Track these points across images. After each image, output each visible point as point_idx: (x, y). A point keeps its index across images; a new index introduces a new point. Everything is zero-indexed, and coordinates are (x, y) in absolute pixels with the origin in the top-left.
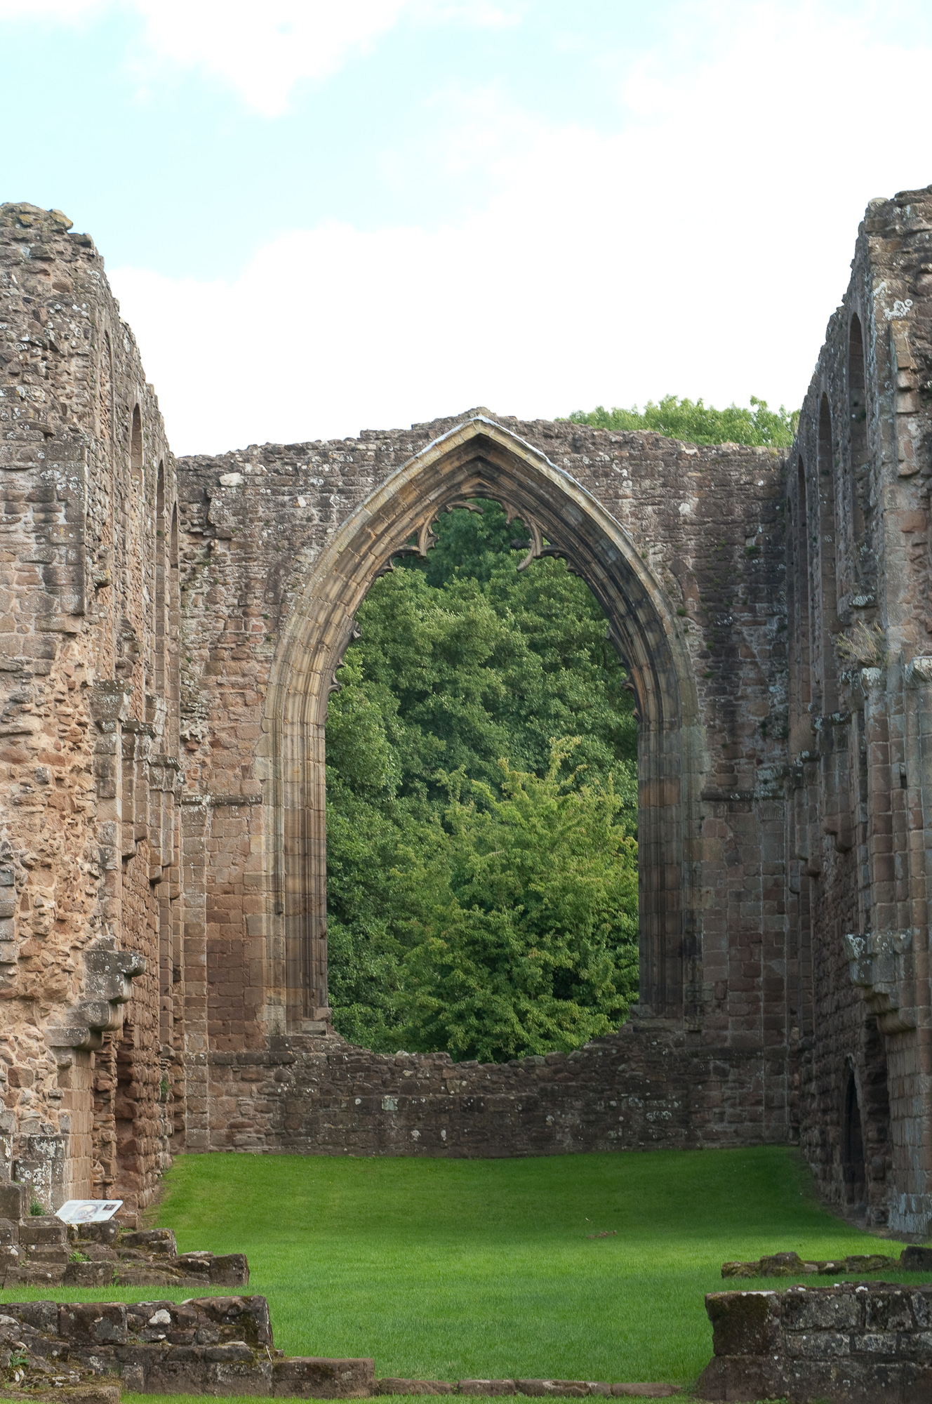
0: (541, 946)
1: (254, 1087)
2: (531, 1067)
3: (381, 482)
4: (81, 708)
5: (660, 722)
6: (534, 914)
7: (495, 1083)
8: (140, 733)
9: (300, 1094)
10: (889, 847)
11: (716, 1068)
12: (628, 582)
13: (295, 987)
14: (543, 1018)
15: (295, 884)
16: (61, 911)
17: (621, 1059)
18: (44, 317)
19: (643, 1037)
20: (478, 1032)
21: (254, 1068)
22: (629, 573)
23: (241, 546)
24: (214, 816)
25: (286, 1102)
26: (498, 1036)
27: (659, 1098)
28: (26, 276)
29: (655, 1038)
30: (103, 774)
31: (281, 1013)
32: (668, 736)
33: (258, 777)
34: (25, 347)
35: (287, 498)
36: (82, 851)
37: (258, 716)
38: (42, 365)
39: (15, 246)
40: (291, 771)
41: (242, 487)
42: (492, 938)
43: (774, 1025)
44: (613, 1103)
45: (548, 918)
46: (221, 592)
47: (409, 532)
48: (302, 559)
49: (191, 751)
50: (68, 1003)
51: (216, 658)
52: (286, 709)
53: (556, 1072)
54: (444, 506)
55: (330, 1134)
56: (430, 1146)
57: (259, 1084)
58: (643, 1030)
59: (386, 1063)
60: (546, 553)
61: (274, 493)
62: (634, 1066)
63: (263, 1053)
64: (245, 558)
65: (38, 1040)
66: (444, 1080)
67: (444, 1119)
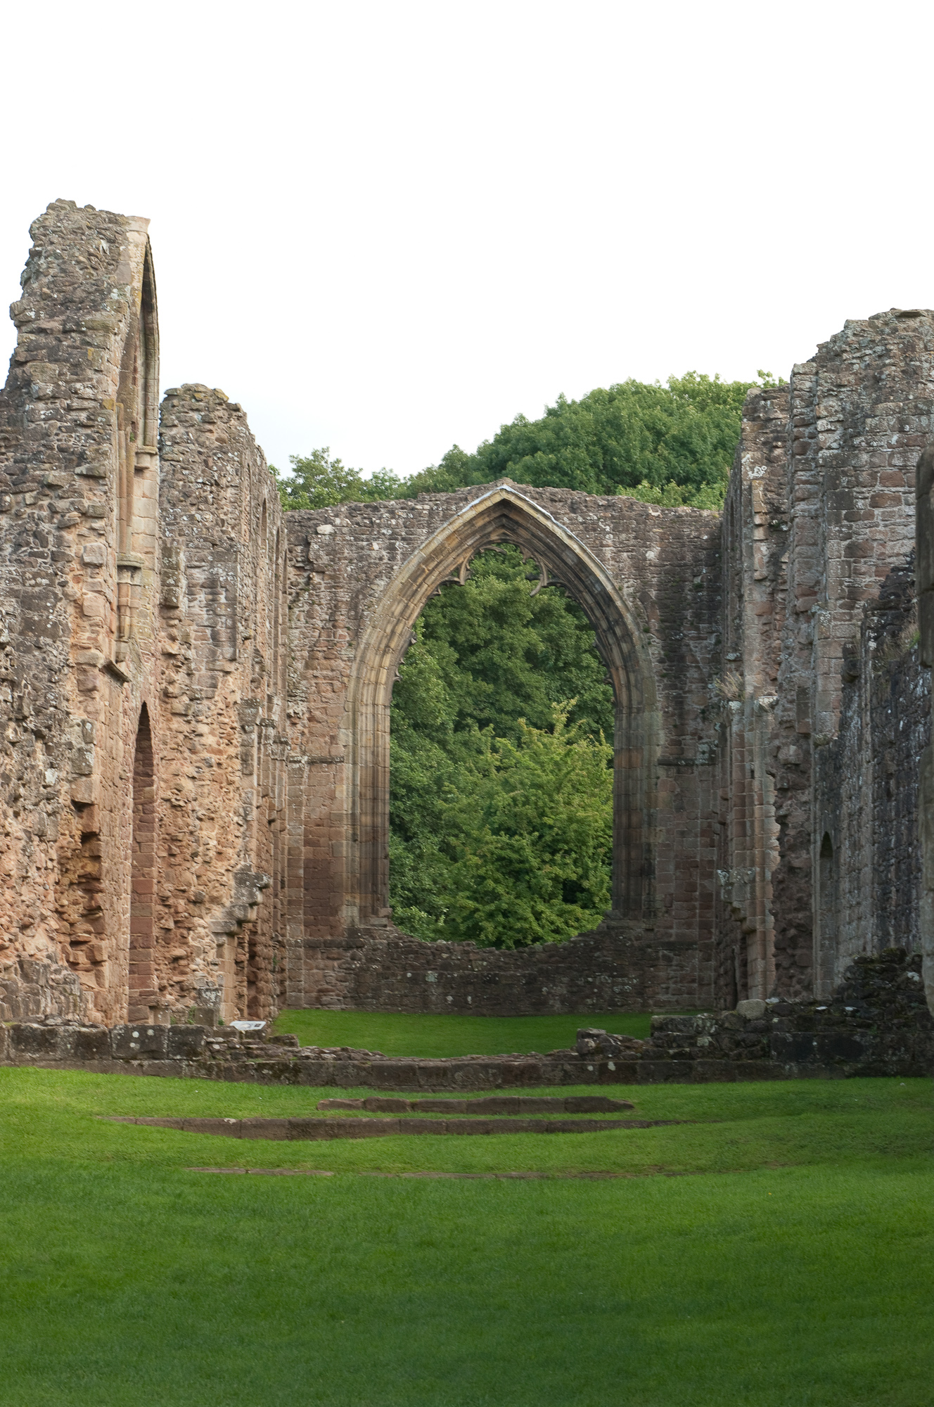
0: (553, 862)
1: (336, 964)
2: (532, 953)
3: (433, 532)
4: (233, 718)
5: (630, 707)
6: (548, 838)
7: (506, 963)
8: (266, 726)
9: (368, 969)
10: (743, 816)
11: (664, 956)
12: (609, 606)
13: (366, 893)
14: (554, 917)
15: (367, 820)
16: (220, 847)
17: (596, 948)
18: (211, 464)
19: (613, 933)
20: (504, 927)
21: (336, 950)
22: (609, 600)
23: (331, 577)
24: (310, 771)
25: (358, 975)
26: (519, 931)
27: (622, 976)
28: (199, 433)
29: (622, 933)
30: (245, 759)
31: (355, 912)
32: (635, 718)
33: (341, 743)
34: (200, 486)
35: (365, 543)
36: (232, 810)
37: (342, 699)
38: (210, 497)
39: (191, 414)
40: (365, 739)
41: (333, 535)
42: (515, 856)
43: (705, 926)
44: (590, 979)
45: (558, 841)
46: (317, 611)
47: (453, 568)
48: (375, 587)
49: (294, 724)
50: (223, 905)
51: (312, 657)
52: (362, 694)
53: (550, 957)
54: (478, 549)
55: (389, 998)
56: (460, 1008)
57: (339, 962)
58: (613, 928)
59: (429, 948)
60: (550, 584)
61: (356, 539)
62: (605, 953)
63: (343, 939)
64: (335, 585)
65: (205, 928)
66: (470, 961)
67: (470, 988)
